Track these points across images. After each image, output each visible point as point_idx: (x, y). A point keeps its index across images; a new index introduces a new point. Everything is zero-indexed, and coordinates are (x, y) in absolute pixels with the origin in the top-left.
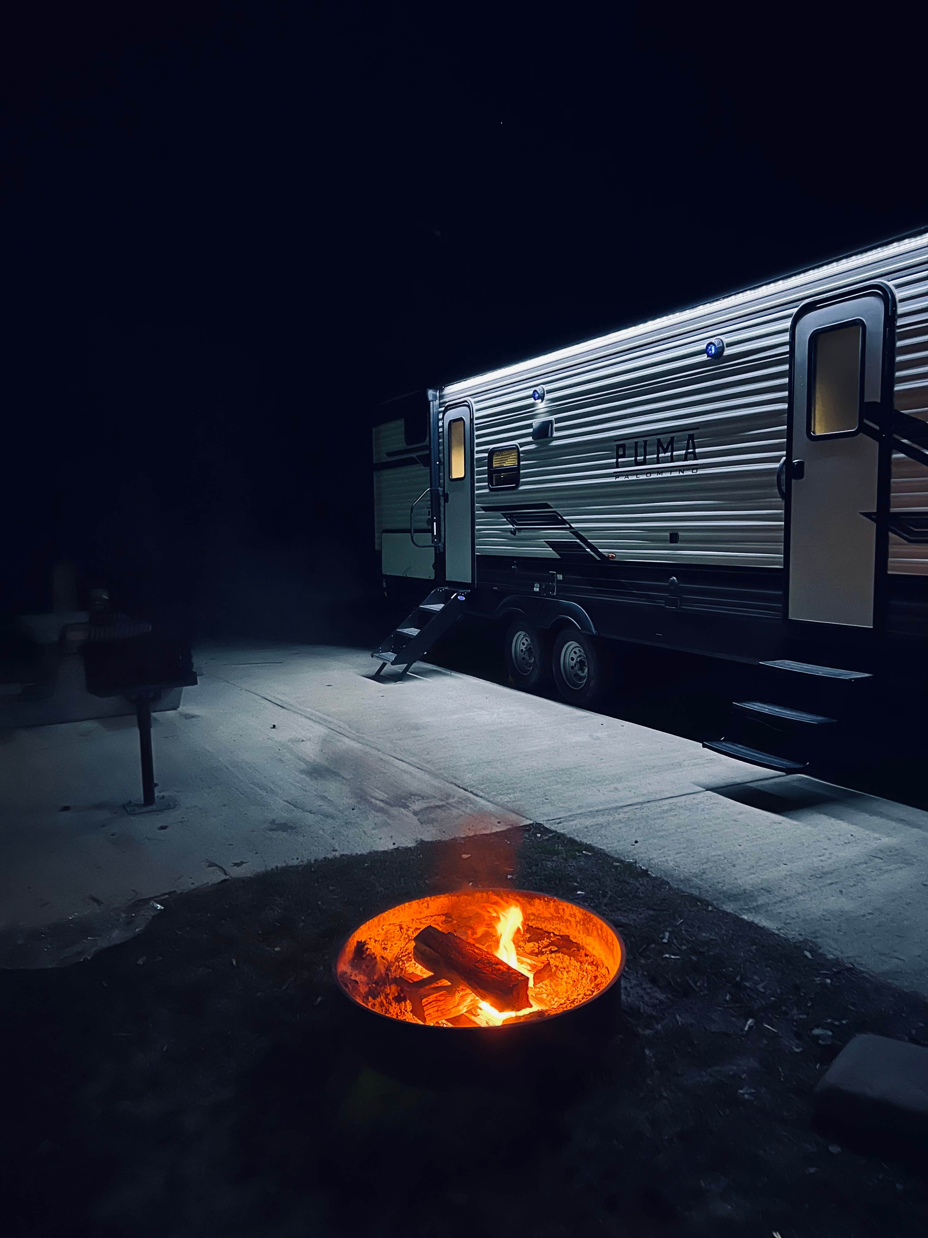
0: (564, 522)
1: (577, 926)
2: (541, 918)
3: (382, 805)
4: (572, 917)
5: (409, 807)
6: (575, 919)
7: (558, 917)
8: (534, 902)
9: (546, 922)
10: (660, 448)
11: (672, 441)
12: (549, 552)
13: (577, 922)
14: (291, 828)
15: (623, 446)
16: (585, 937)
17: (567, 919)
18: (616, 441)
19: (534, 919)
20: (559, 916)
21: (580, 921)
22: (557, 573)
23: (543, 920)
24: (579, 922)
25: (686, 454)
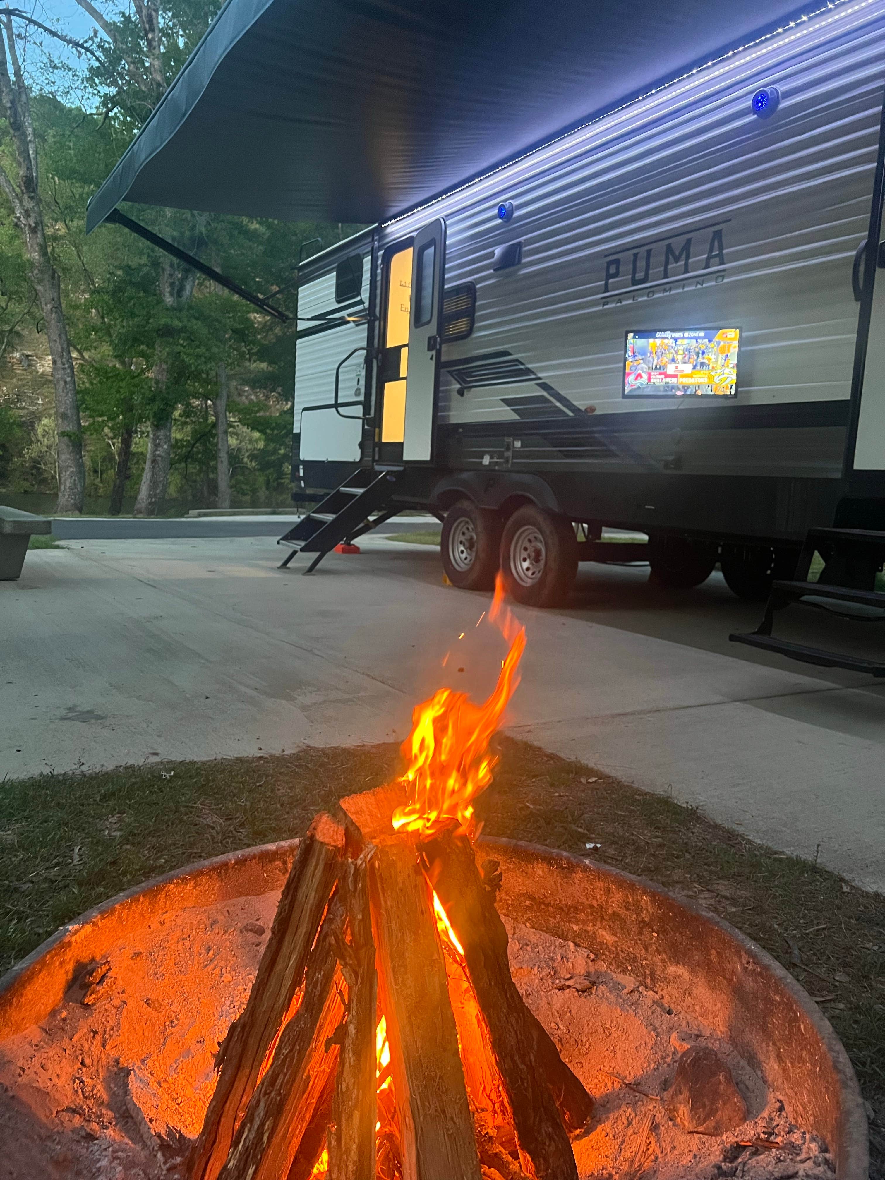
0: (528, 371)
1: (640, 933)
2: (547, 905)
3: (254, 693)
4: (628, 909)
5: (296, 699)
6: (638, 915)
7: (591, 906)
8: (533, 868)
9: (558, 917)
10: (671, 257)
11: (687, 245)
12: (507, 414)
13: (643, 925)
14: (99, 717)
15: (617, 262)
16: (663, 961)
17: (614, 913)
18: (606, 256)
19: (528, 908)
20: (595, 903)
21: (651, 920)
22: (514, 440)
23: (551, 909)
24: (649, 925)
25: (708, 259)
